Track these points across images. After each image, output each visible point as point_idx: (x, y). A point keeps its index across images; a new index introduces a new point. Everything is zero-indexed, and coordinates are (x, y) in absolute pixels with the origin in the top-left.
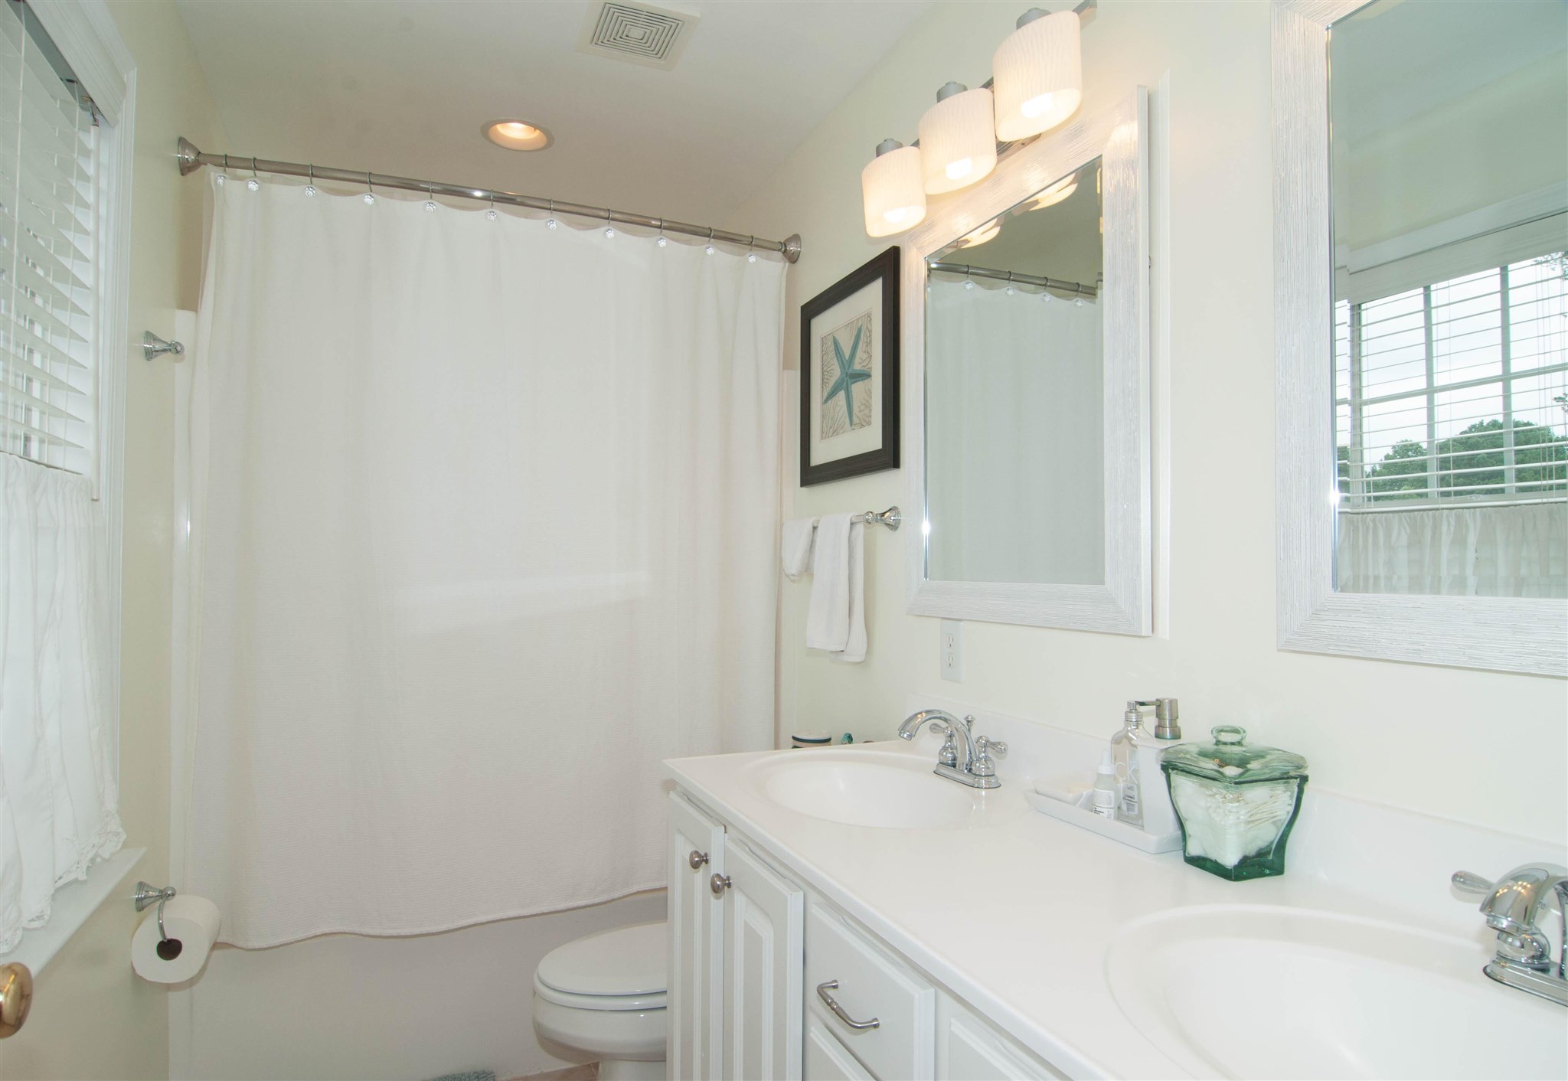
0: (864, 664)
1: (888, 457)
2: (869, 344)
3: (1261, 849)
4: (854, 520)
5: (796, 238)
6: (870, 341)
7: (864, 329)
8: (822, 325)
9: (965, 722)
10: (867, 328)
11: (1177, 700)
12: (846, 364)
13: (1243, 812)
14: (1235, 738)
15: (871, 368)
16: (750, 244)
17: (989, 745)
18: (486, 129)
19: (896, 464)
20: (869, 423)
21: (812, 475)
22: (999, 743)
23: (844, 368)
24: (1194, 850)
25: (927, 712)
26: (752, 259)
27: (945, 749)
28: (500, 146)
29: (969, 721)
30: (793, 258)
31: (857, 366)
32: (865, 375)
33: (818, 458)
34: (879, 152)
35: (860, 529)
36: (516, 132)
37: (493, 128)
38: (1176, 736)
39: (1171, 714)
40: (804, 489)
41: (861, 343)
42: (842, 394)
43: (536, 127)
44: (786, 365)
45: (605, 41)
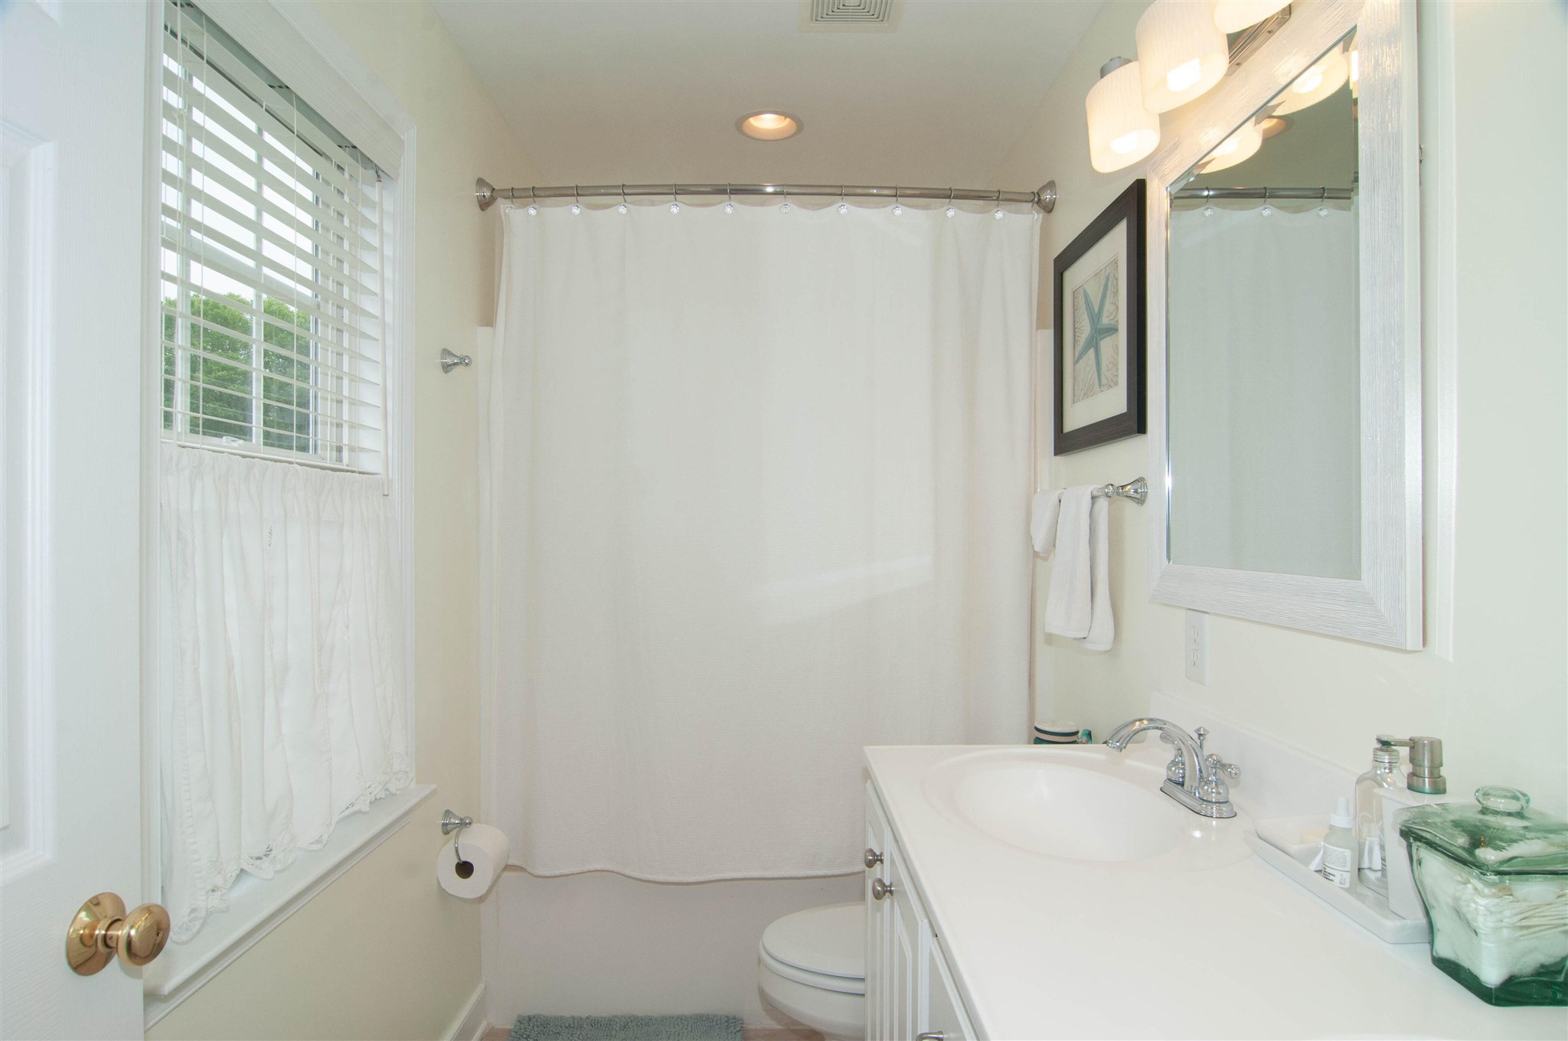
0: (1113, 652)
1: (1135, 421)
2: (1116, 293)
3: (1542, 966)
4: (1095, 493)
5: (1051, 185)
6: (1117, 291)
7: (1111, 276)
8: (1078, 275)
9: (1195, 736)
10: (1114, 276)
11: (1440, 742)
12: (1095, 318)
13: (1507, 913)
14: (1514, 806)
15: (1117, 321)
16: (998, 199)
17: (1220, 765)
18: (740, 123)
19: (1141, 428)
20: (1116, 384)
21: (1067, 442)
22: (1231, 765)
23: (1094, 322)
24: (1444, 950)
25: (1151, 720)
26: (999, 215)
27: (1174, 763)
28: (754, 139)
29: (1200, 735)
30: (1049, 208)
31: (1105, 321)
32: (1113, 330)
33: (1072, 424)
34: (1103, 73)
35: (1103, 504)
36: (768, 123)
37: (746, 122)
38: (1439, 788)
39: (1432, 761)
40: (1058, 458)
41: (1108, 295)
42: (1092, 352)
43: (786, 115)
44: (1040, 325)
45: (830, 13)
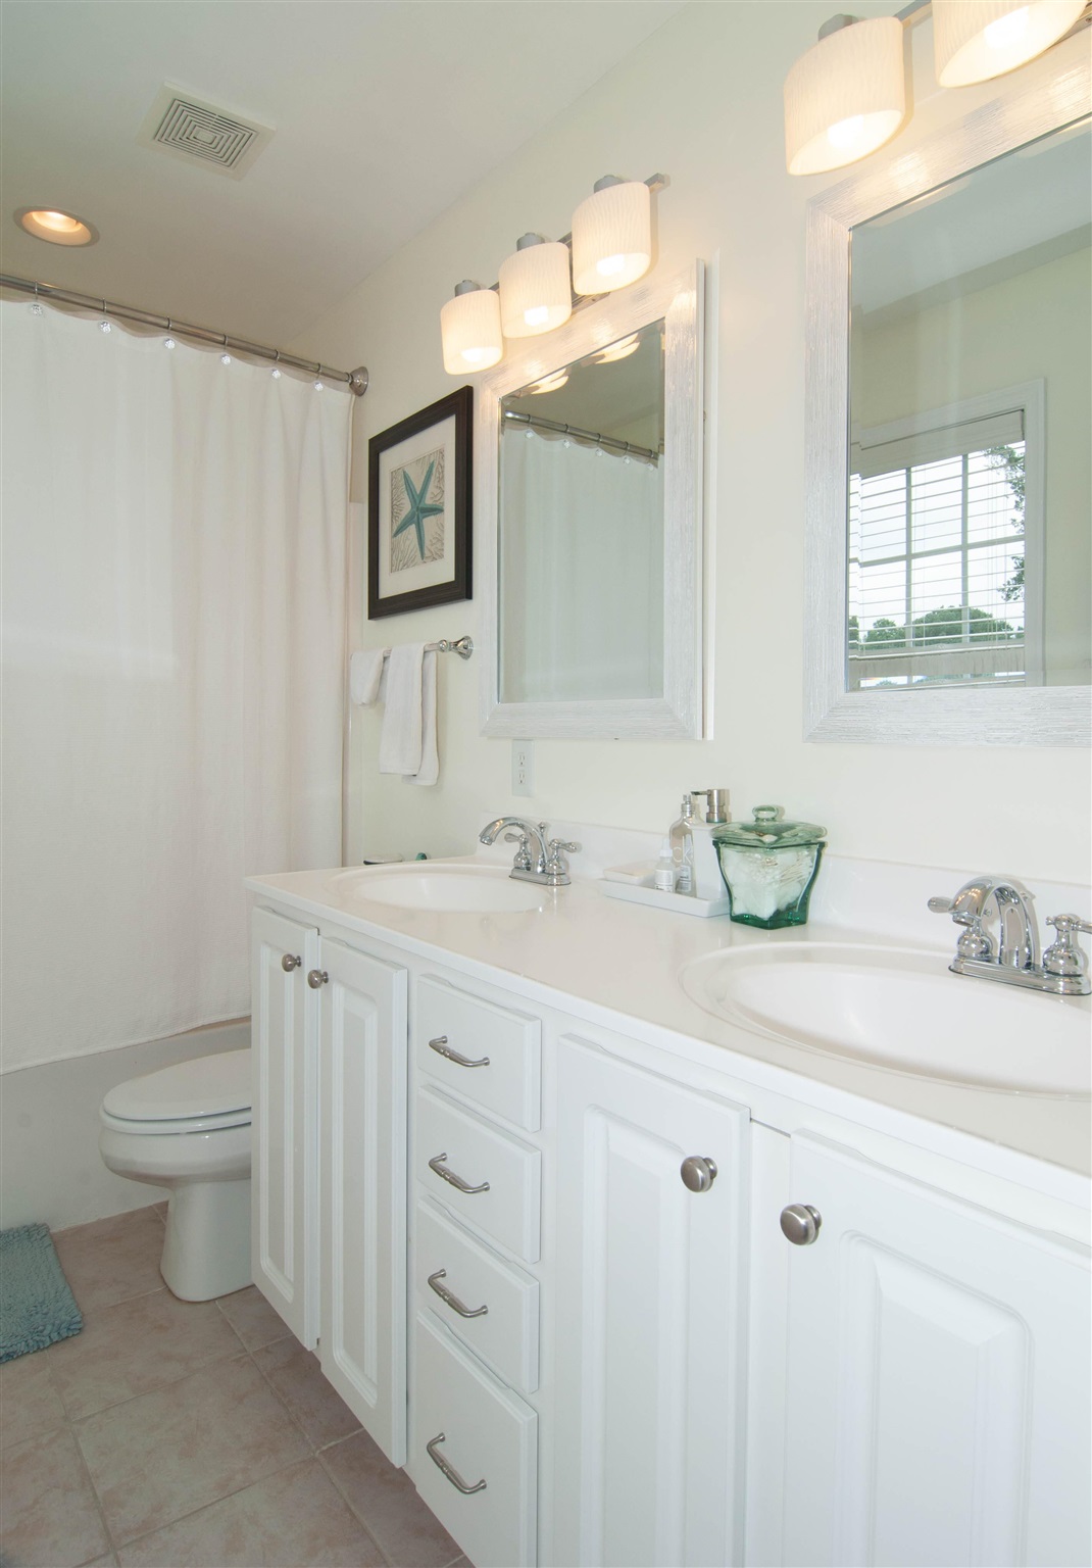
0: (437, 788)
1: (461, 588)
2: (441, 479)
3: (789, 904)
4: (427, 649)
5: (363, 370)
6: (443, 477)
7: (435, 465)
8: (390, 459)
9: (538, 829)
10: (439, 464)
11: (728, 791)
12: (417, 498)
13: (777, 872)
14: (770, 815)
15: (443, 503)
16: (317, 372)
17: (566, 846)
18: (19, 216)
19: (469, 595)
20: (441, 556)
21: (381, 608)
22: (570, 844)
23: (415, 501)
24: (738, 910)
25: (503, 819)
26: (319, 387)
27: (519, 854)
28: (40, 239)
29: (542, 828)
30: (359, 391)
31: (428, 501)
32: (437, 510)
33: (387, 590)
34: (458, 291)
35: (432, 657)
36: (54, 222)
37: (28, 215)
38: (723, 820)
39: (719, 801)
40: (371, 621)
41: (433, 478)
42: (413, 528)
43: (78, 220)
44: (351, 498)
45: (170, 139)
